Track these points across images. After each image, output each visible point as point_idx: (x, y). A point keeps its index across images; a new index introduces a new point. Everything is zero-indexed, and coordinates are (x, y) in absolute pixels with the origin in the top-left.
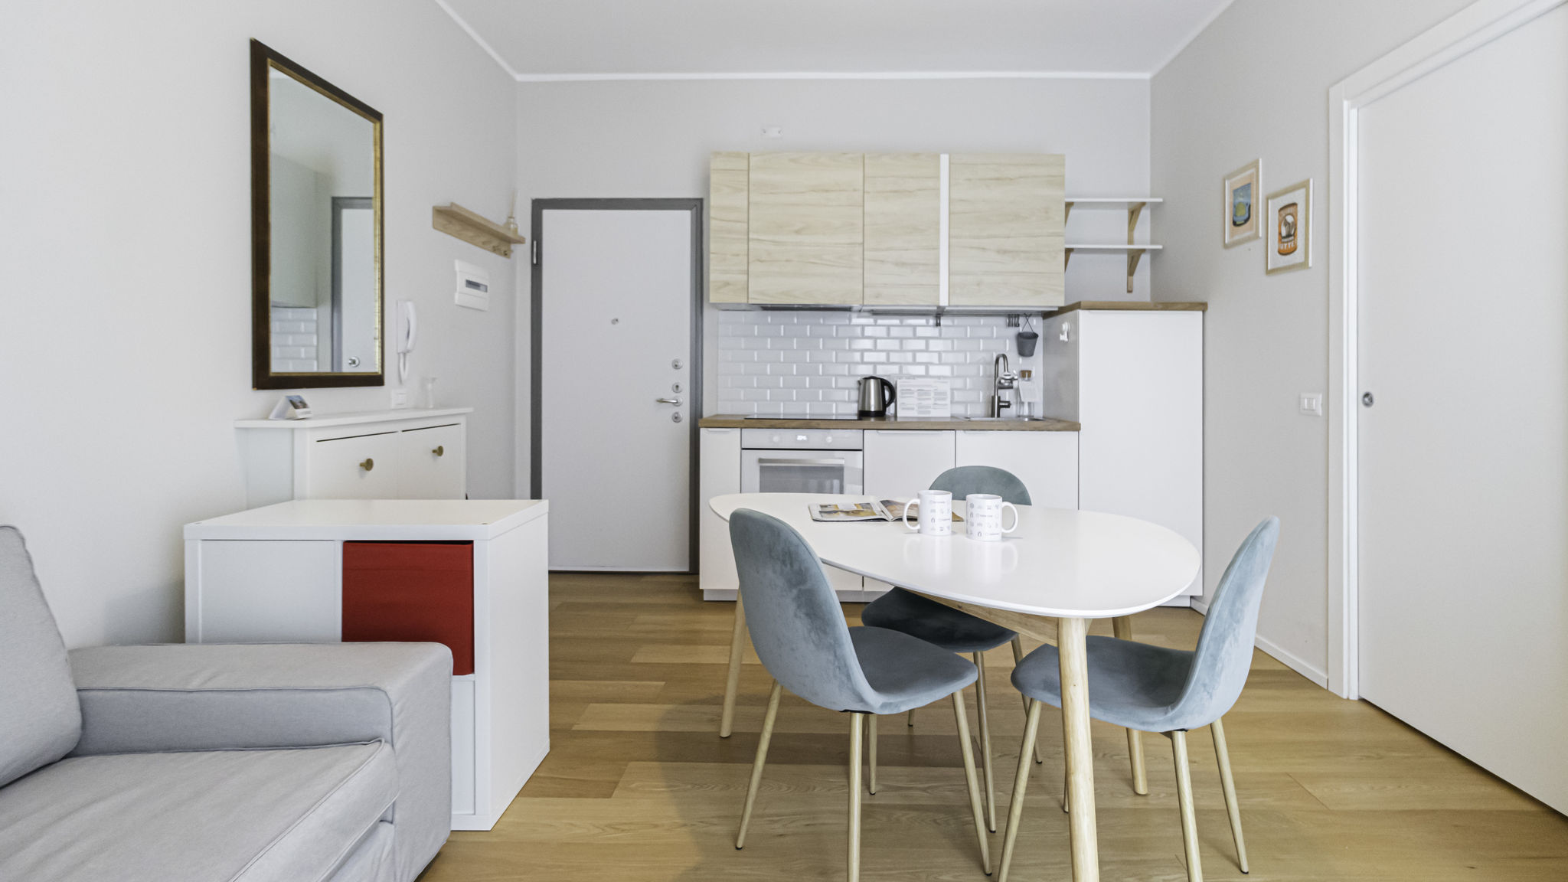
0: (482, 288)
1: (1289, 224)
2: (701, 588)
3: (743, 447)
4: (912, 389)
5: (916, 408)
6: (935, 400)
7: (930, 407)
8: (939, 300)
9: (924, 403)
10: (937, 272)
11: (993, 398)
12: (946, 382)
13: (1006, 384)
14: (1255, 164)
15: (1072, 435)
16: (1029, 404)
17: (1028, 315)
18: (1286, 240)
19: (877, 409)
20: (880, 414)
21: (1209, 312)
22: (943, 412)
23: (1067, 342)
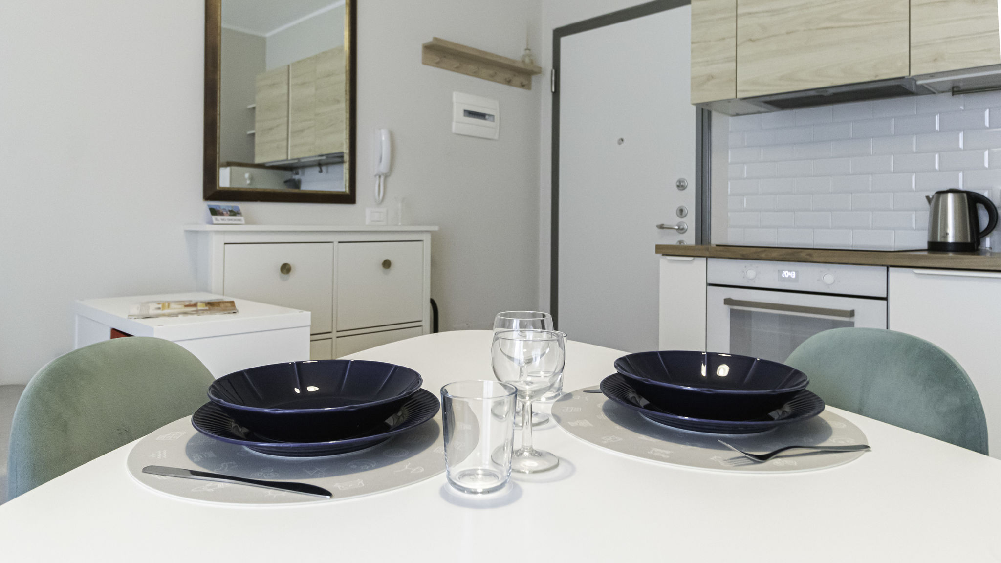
0: (487, 117)
3: (709, 282)
19: (959, 240)
20: (961, 248)
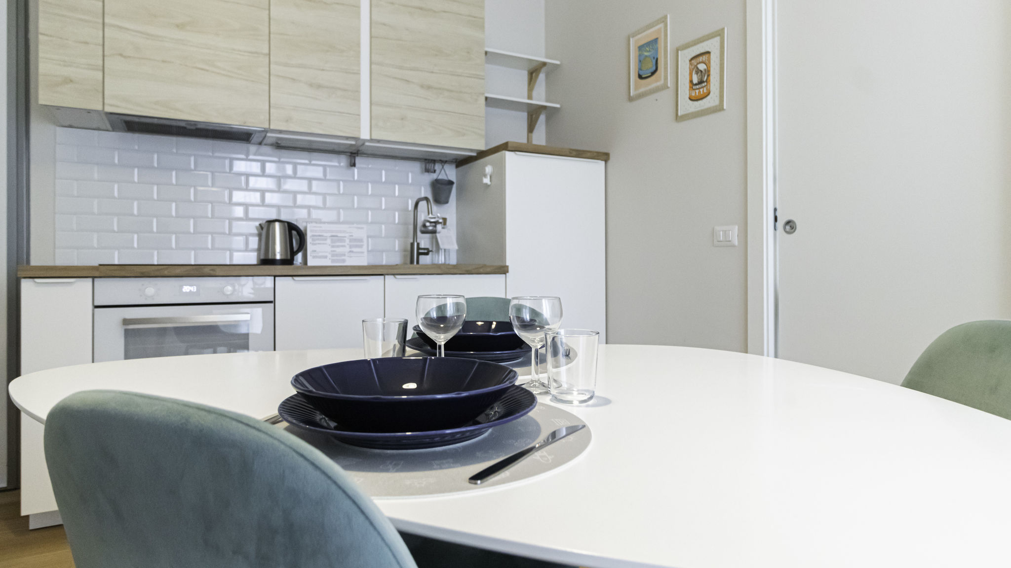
1: (701, 71)
2: (24, 512)
3: (96, 304)
4: (325, 234)
5: (329, 256)
6: (351, 247)
7: (344, 255)
8: (359, 131)
9: (339, 250)
10: (357, 99)
11: (412, 245)
12: (362, 228)
13: (431, 228)
14: (664, 20)
15: (500, 278)
16: (445, 250)
17: (443, 160)
18: (698, 87)
19: (283, 257)
20: (288, 261)
21: (610, 163)
22: (361, 260)
23: (489, 186)
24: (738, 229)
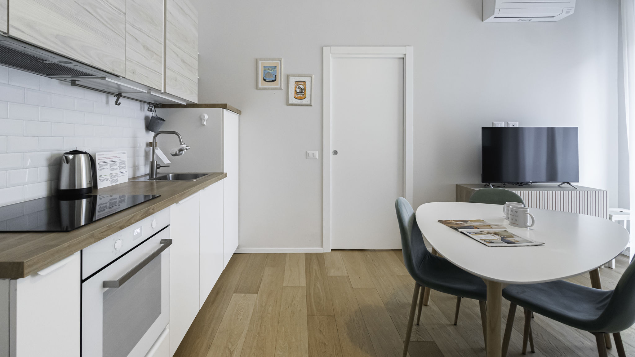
1: (301, 88)
4: (106, 160)
5: (109, 178)
6: (120, 168)
7: (117, 176)
9: (114, 172)
11: (152, 162)
12: (125, 153)
14: (280, 59)
18: (299, 94)
21: (241, 116)
23: (205, 126)
24: (318, 153)
